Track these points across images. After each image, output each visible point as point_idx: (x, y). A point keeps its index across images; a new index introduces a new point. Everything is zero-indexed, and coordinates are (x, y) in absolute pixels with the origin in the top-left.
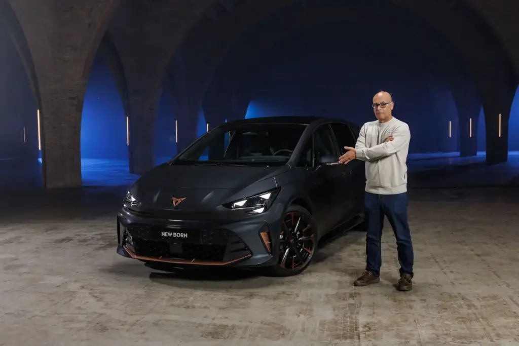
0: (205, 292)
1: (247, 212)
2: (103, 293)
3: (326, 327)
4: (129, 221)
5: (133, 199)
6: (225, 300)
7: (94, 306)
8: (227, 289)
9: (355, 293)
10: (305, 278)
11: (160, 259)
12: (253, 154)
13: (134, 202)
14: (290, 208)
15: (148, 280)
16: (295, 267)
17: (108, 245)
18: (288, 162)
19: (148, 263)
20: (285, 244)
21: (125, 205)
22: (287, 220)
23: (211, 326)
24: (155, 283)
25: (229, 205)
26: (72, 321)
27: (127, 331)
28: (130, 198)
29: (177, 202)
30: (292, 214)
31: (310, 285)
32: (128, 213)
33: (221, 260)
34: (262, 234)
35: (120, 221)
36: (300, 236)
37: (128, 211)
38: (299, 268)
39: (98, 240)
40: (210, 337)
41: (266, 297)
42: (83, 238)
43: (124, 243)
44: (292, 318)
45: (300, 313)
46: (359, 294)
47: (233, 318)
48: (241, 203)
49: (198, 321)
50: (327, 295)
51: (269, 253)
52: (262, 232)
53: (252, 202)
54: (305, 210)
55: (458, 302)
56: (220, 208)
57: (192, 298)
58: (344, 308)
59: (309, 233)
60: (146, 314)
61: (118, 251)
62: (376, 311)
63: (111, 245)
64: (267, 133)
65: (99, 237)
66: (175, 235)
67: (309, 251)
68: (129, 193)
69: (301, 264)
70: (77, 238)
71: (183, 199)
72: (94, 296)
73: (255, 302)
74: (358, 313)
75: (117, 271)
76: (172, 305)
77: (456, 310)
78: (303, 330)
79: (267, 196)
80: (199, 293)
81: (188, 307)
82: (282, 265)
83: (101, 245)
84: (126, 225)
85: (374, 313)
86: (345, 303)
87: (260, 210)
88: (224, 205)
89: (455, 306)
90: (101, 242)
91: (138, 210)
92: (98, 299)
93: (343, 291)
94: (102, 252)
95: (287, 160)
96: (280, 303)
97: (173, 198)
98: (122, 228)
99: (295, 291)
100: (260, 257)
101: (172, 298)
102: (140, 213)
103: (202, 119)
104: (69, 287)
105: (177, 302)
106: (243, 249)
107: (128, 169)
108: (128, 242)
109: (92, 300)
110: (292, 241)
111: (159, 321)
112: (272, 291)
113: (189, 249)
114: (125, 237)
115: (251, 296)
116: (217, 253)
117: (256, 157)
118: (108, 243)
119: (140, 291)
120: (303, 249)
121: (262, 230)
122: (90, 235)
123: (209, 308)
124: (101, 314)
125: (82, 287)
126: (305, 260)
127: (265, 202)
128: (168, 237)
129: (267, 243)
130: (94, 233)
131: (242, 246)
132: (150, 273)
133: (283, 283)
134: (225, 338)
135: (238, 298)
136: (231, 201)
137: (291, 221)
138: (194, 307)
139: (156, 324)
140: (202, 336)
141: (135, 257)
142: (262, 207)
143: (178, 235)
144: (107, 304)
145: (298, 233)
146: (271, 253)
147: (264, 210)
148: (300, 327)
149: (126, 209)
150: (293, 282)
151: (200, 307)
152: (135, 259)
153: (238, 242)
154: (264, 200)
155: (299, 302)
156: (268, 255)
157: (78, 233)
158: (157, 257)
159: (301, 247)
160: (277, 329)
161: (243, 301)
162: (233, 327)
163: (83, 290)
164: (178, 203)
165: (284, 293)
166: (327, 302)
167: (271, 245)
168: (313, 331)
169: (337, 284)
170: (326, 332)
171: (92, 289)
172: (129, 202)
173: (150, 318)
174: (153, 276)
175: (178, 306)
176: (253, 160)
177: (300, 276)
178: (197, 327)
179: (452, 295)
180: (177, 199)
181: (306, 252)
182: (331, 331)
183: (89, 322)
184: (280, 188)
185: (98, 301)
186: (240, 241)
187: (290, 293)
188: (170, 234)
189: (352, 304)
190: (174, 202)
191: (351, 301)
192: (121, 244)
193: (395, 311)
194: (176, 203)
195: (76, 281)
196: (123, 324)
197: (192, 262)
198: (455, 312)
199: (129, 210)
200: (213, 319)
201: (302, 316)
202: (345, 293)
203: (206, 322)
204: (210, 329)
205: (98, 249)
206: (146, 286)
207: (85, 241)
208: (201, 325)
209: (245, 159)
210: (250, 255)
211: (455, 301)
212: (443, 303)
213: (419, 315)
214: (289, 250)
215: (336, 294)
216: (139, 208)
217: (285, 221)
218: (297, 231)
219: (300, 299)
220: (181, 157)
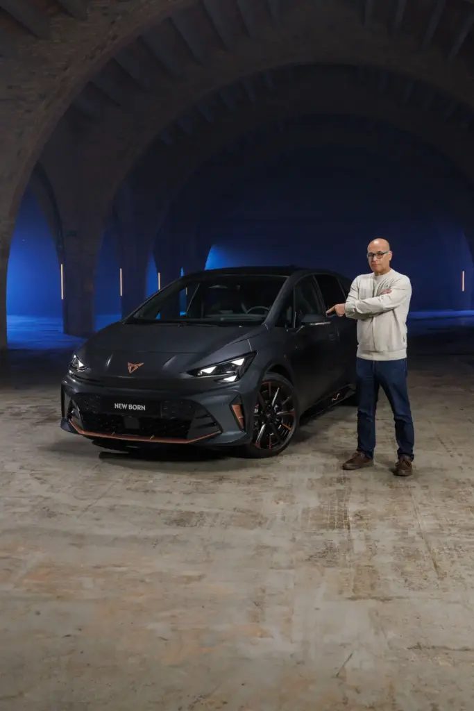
0: (167, 475)
1: (216, 380)
2: (48, 474)
3: (310, 515)
4: (76, 391)
5: (81, 365)
6: (190, 484)
7: (37, 488)
8: (192, 472)
9: (344, 478)
10: (285, 460)
11: (113, 436)
12: (221, 311)
13: (82, 367)
14: (267, 377)
15: (99, 461)
16: (272, 447)
17: (46, 419)
18: (266, 321)
19: (97, 441)
20: (261, 419)
21: (70, 372)
22: (264, 390)
23: (175, 513)
24: (106, 464)
25: (194, 372)
26: (13, 505)
27: (78, 517)
28: (77, 363)
29: (133, 368)
30: (270, 383)
31: (290, 469)
32: (74, 381)
33: (185, 438)
34: (234, 407)
35: (64, 390)
36: (279, 410)
37: (74, 378)
38: (276, 448)
39: (34, 413)
40: (175, 525)
41: (239, 481)
42: (17, 410)
43: (70, 416)
44: (270, 505)
45: (280, 499)
46: (349, 479)
47: (201, 504)
48: (209, 370)
49: (160, 507)
50: (309, 479)
51: (241, 429)
52: (234, 404)
53: (222, 369)
54: (286, 381)
55: (466, 489)
56: (187, 376)
57: (151, 482)
58: (331, 494)
59: (289, 406)
60: (97, 499)
61: (62, 426)
62: (368, 498)
63: (51, 419)
64: (239, 286)
65: (34, 410)
66: (131, 407)
67: (290, 429)
68: (75, 357)
69: (279, 444)
70: (10, 410)
71: (140, 365)
72: (36, 478)
73: (225, 486)
74: (347, 500)
75: (61, 449)
76: (128, 489)
77: (464, 498)
78: (283, 518)
79: (240, 362)
80: (159, 476)
81: (147, 491)
82: (257, 445)
83: (38, 419)
84: (73, 395)
85: (367, 501)
86: (331, 489)
87: (232, 379)
88: (189, 372)
89: (463, 493)
90: (37, 416)
91: (87, 378)
92: (42, 481)
93: (329, 475)
94: (39, 427)
95: (264, 319)
96: (254, 488)
97: (129, 364)
98: (67, 400)
99: (273, 475)
100: (231, 434)
101: (127, 482)
102: (90, 380)
103: (152, 266)
104: (6, 467)
105: (133, 486)
106: (212, 424)
107: (61, 329)
108: (74, 414)
109: (35, 484)
110: (268, 416)
111: (115, 506)
112: (245, 474)
113: (147, 424)
114: (70, 409)
115: (221, 479)
116: (180, 428)
117: (226, 315)
118: (46, 417)
119: (90, 473)
120: (282, 426)
121: (234, 402)
122: (24, 408)
123: (171, 493)
124: (47, 498)
125: (22, 468)
126: (284, 438)
127: (238, 368)
128: (123, 410)
129: (239, 418)
130: (28, 406)
131: (209, 420)
132: (99, 453)
133: (257, 466)
134: (192, 526)
135: (206, 482)
136: (196, 367)
137: (268, 392)
138: (154, 492)
139: (112, 509)
140: (166, 523)
141: (83, 432)
142: (234, 374)
143: (135, 407)
144: (52, 487)
145: (276, 406)
146: (244, 429)
147: (236, 378)
148: (279, 516)
149: (71, 376)
150: (268, 465)
151: (159, 491)
152: (81, 436)
153: (206, 416)
154: (236, 366)
155: (278, 488)
156: (240, 432)
157: (10, 405)
158: (109, 433)
159: (279, 423)
160: (253, 516)
161: (212, 486)
162: (201, 514)
163: (23, 471)
164: (135, 369)
165: (259, 476)
166: (311, 487)
167: (244, 420)
168: (296, 519)
169: (322, 467)
170: (309, 521)
171: (33, 470)
172: (75, 368)
173: (103, 503)
174: (103, 456)
175: (136, 490)
176: (222, 319)
177: (278, 458)
178: (159, 514)
179: (460, 481)
180: (133, 365)
181: (286, 429)
182: (316, 520)
183: (34, 507)
184: (255, 352)
185: (42, 483)
186: (208, 415)
187: (267, 477)
188: (125, 406)
189: (340, 490)
190: (130, 368)
191: (340, 487)
192: (66, 417)
193: (391, 498)
194: (132, 370)
195: (14, 461)
196: (73, 508)
197: (151, 440)
198: (462, 500)
199: (76, 376)
200: (178, 505)
201: (281, 503)
202: (332, 479)
203: (170, 507)
204: (175, 516)
205: (38, 423)
206: (96, 467)
207: (18, 414)
208: (162, 511)
209: (214, 317)
210: (219, 432)
211: (463, 488)
212: (448, 490)
213: (420, 503)
214: (265, 427)
215: (322, 478)
216: (88, 375)
217: (261, 391)
218: (275, 404)
219: (278, 484)
220: (136, 316)
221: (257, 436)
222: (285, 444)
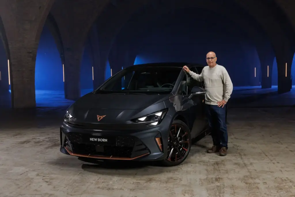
1: (147, 124)
2: (52, 179)
4: (68, 131)
5: (71, 116)
6: (133, 184)
7: (46, 188)
9: (219, 178)
10: (184, 168)
11: (90, 156)
12: (147, 86)
13: (71, 118)
14: (174, 122)
15: (82, 170)
16: (177, 160)
17: (53, 145)
18: (172, 91)
19: (80, 158)
20: (170, 146)
21: (65, 120)
22: (173, 129)
24: (86, 172)
25: (135, 120)
28: (69, 116)
30: (176, 125)
31: (188, 172)
32: (67, 125)
33: (130, 158)
34: (157, 139)
35: (62, 130)
36: (180, 140)
38: (179, 161)
39: (47, 141)
41: (161, 181)
42: (38, 140)
43: (65, 145)
45: (185, 193)
46: (221, 178)
48: (143, 119)
50: (200, 179)
51: (161, 151)
52: (157, 138)
53: (151, 117)
54: (184, 123)
55: (287, 184)
56: (130, 122)
57: (111, 182)
58: (213, 189)
59: (185, 138)
61: (61, 150)
62: (236, 191)
63: (56, 145)
64: (157, 73)
66: (99, 140)
67: (186, 150)
68: (67, 112)
69: (181, 158)
70: (34, 140)
71: (104, 116)
72: (46, 181)
73: (153, 184)
74: (224, 192)
75: (60, 163)
76: (99, 187)
77: (288, 190)
79: (159, 114)
80: (115, 178)
81: (109, 189)
82: (169, 159)
83: (49, 145)
84: (67, 133)
85: (234, 193)
86: (213, 185)
87: (155, 124)
88: (132, 120)
89: (287, 187)
91: (74, 123)
92: (49, 183)
93: (211, 176)
94: (50, 150)
95: (171, 90)
96: (170, 185)
97: (98, 116)
98: (64, 136)
99: (179, 177)
100: (156, 154)
101: (97, 183)
102: (74, 125)
103: (108, 66)
104: (29, 175)
105: (101, 186)
106: (145, 149)
108: (67, 144)
109: (45, 185)
110: (175, 143)
113: (108, 149)
114: (65, 141)
115: (150, 180)
116: (127, 151)
117: (150, 88)
119: (77, 177)
120: (182, 148)
121: (156, 137)
122: (42, 138)
123: (123, 190)
124: (51, 195)
125: (38, 175)
126: (183, 156)
127: (159, 117)
128: (94, 142)
129: (160, 145)
130: (44, 137)
131: (143, 147)
132: (82, 165)
133: (170, 171)
135: (142, 182)
137: (175, 130)
138: (113, 189)
141: (72, 154)
142: (157, 121)
143: (101, 140)
144: (54, 188)
145: (179, 138)
146: (163, 152)
147: (158, 123)
149: (66, 122)
150: (176, 170)
151: (117, 189)
153: (141, 145)
154: (158, 116)
155: (183, 185)
156: (160, 153)
157: (34, 137)
158: (87, 154)
159: (181, 147)
161: (145, 184)
163: (38, 177)
164: (101, 119)
165: (172, 178)
166: (202, 184)
167: (162, 146)
169: (206, 172)
171: (44, 176)
172: (68, 118)
174: (84, 167)
175: (103, 188)
176: (148, 90)
177: (180, 166)
179: (283, 179)
180: (100, 116)
181: (184, 150)
184: (167, 109)
185: (49, 185)
186: (142, 144)
187: (176, 178)
188: (96, 140)
189: (218, 186)
190: (98, 118)
191: (218, 184)
192: (63, 147)
193: (248, 191)
194: (99, 119)
195: (34, 171)
197: (111, 158)
198: (288, 191)
199: (68, 123)
201: (187, 195)
202: (212, 178)
205: (47, 148)
206: (80, 174)
207: (39, 142)
209: (143, 89)
210: (149, 153)
211: (286, 183)
212: (278, 185)
213: (265, 194)
214: (173, 150)
215: (206, 178)
216: (75, 122)
217: (171, 130)
218: (179, 136)
219: (183, 183)
220: (101, 89)
221: (169, 155)
222: (184, 158)
